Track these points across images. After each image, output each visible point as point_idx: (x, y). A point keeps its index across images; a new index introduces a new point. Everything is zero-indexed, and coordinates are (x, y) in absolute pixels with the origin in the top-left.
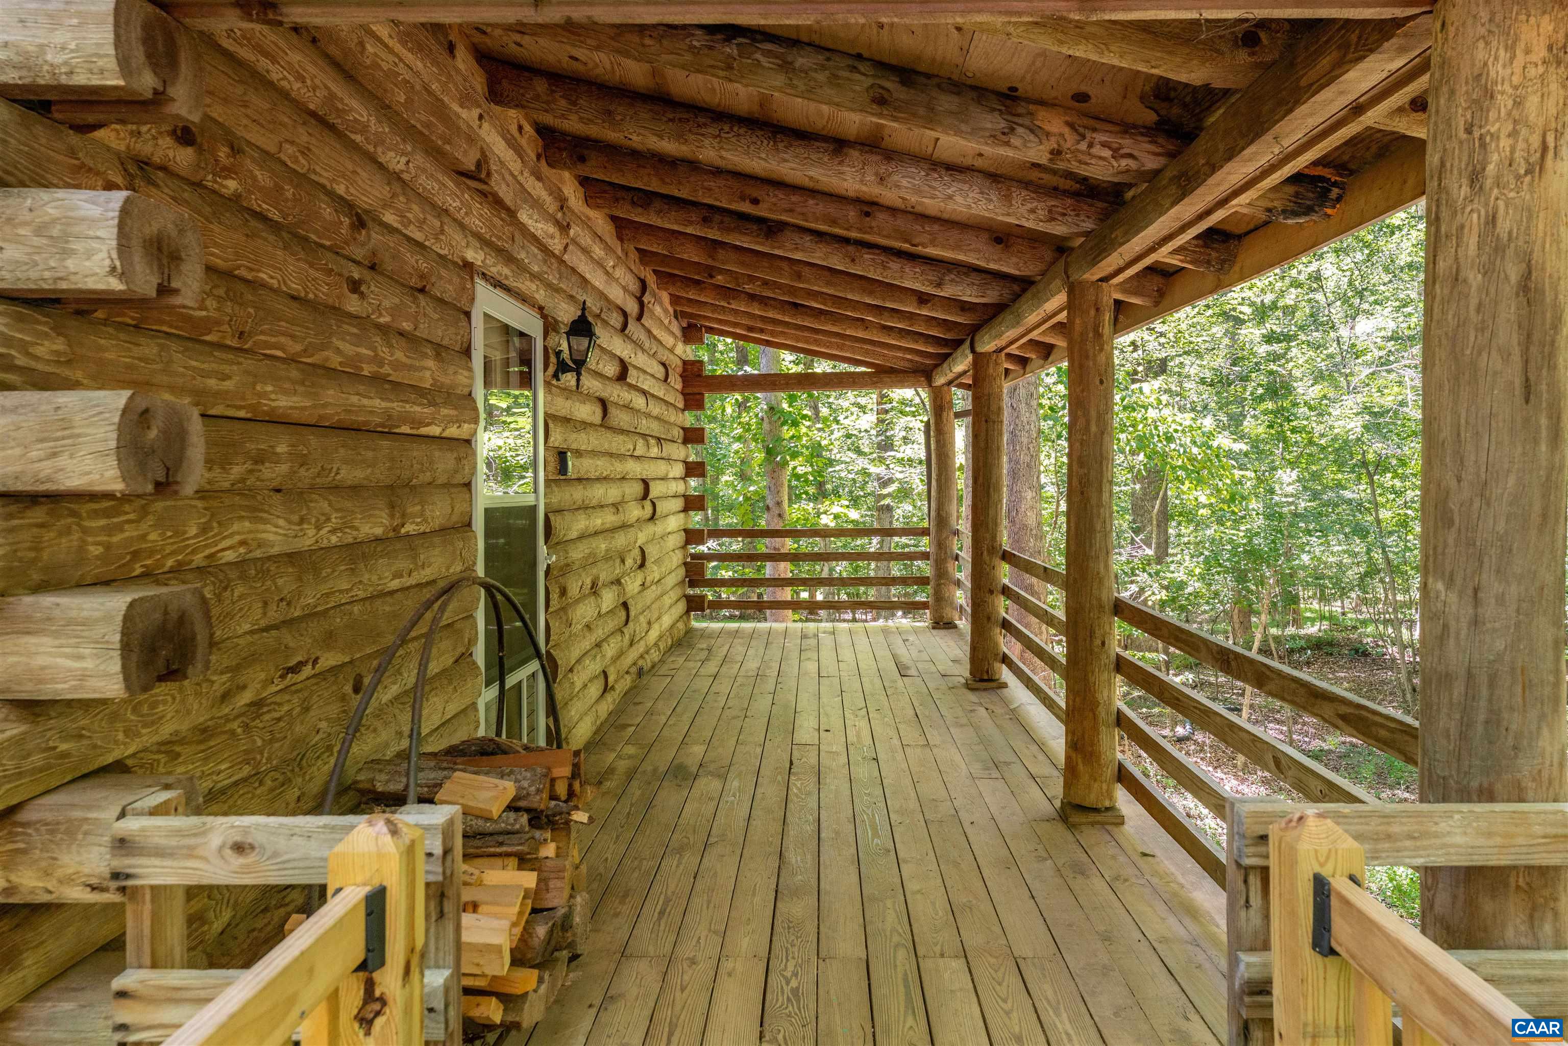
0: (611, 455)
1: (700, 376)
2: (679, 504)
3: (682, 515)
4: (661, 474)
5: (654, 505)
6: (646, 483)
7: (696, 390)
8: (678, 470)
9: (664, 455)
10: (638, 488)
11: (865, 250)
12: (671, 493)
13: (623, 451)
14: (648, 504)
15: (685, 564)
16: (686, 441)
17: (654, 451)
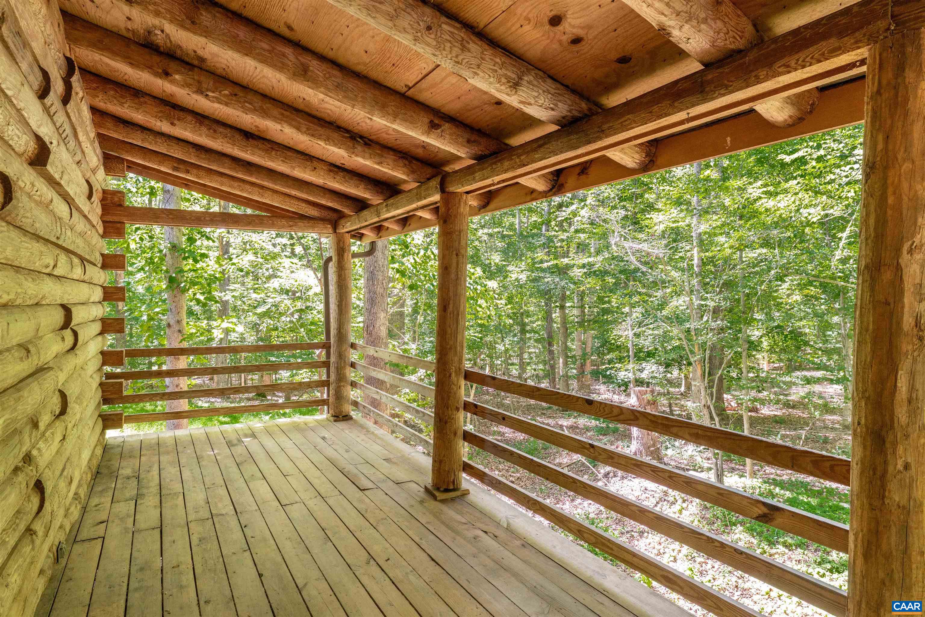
0: (18, 269)
1: (121, 205)
2: (97, 327)
3: (100, 338)
4: (83, 299)
5: (75, 334)
6: (67, 310)
7: (116, 219)
8: (98, 294)
9: (86, 278)
10: (59, 316)
11: (444, 19)
12: (91, 318)
13: (37, 266)
14: (68, 333)
15: (101, 384)
16: (104, 266)
17: (78, 272)
